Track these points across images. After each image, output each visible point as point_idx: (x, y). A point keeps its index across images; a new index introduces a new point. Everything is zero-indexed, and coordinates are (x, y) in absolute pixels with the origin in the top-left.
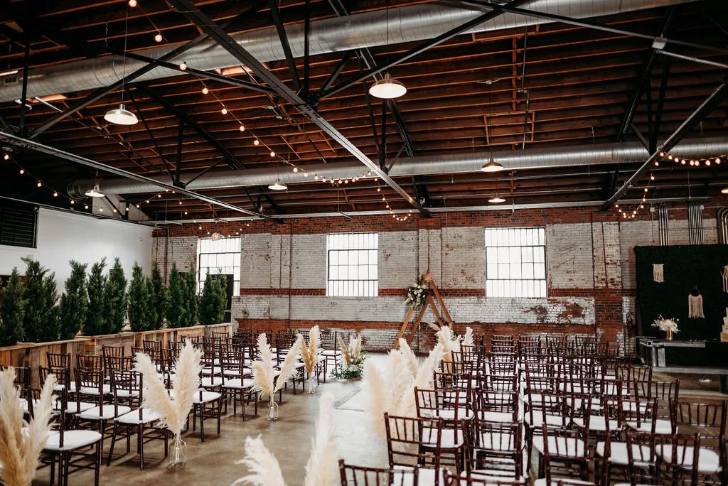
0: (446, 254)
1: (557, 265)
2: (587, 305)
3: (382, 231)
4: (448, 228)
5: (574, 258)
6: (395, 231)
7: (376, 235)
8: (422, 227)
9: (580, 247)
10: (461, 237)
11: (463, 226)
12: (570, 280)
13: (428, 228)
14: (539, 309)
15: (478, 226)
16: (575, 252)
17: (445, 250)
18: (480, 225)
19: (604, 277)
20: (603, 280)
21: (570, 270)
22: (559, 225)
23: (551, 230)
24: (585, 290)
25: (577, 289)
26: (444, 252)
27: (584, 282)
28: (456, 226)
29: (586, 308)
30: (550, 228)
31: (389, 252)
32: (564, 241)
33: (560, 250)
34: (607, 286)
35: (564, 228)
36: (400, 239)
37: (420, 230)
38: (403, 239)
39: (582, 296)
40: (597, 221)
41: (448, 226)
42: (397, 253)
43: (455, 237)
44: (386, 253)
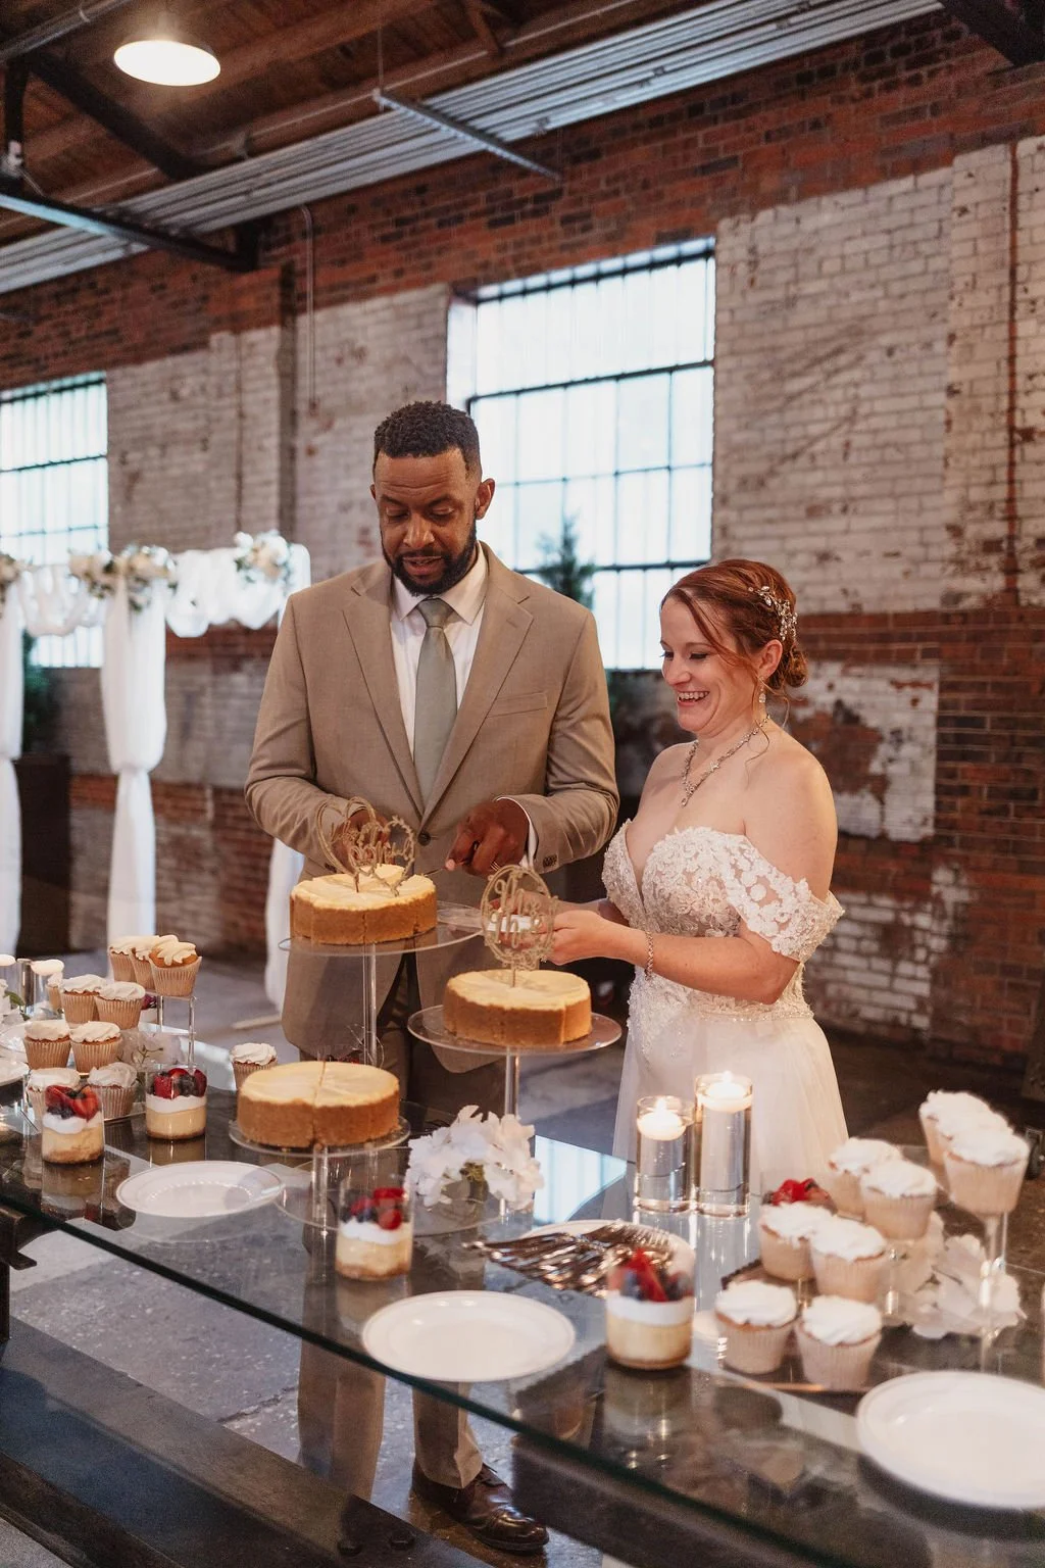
1: (761, 467)
2: (902, 718)
3: (115, 366)
5: (851, 418)
6: (154, 357)
8: (220, 324)
9: (886, 340)
10: (360, 354)
12: (824, 557)
13: (237, 324)
16: (856, 374)
19: (998, 529)
20: (990, 546)
21: (824, 493)
22: (783, 210)
23: (742, 253)
24: (899, 617)
25: (855, 616)
26: (300, 443)
27: (896, 569)
28: (343, 300)
29: (898, 736)
30: (733, 238)
31: (134, 461)
32: (805, 314)
33: (779, 377)
34: (1012, 590)
35: (809, 224)
37: (213, 341)
38: (174, 395)
39: (883, 658)
40: (984, 141)
41: (316, 306)
42: (156, 463)
43: (339, 361)
44: (127, 468)
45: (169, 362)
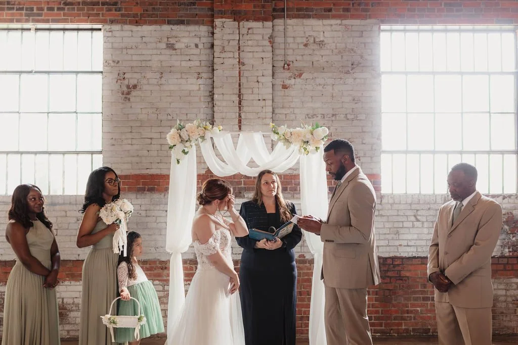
0: (285, 87)
3: (112, 22)
4: (289, 21)
6: (151, 23)
7: (99, 36)
8: (223, 14)
10: (321, 44)
11: (327, 17)
13: (238, 16)
14: (507, 222)
15: (364, 18)
17: (283, 75)
18: (370, 18)
26: (278, 82)
28: (308, 17)
31: (132, 78)
36: (164, 46)
37: (218, 22)
38: (171, 46)
41: (289, 17)
42: (154, 81)
43: (306, 45)
44: (126, 82)
45: (166, 28)
